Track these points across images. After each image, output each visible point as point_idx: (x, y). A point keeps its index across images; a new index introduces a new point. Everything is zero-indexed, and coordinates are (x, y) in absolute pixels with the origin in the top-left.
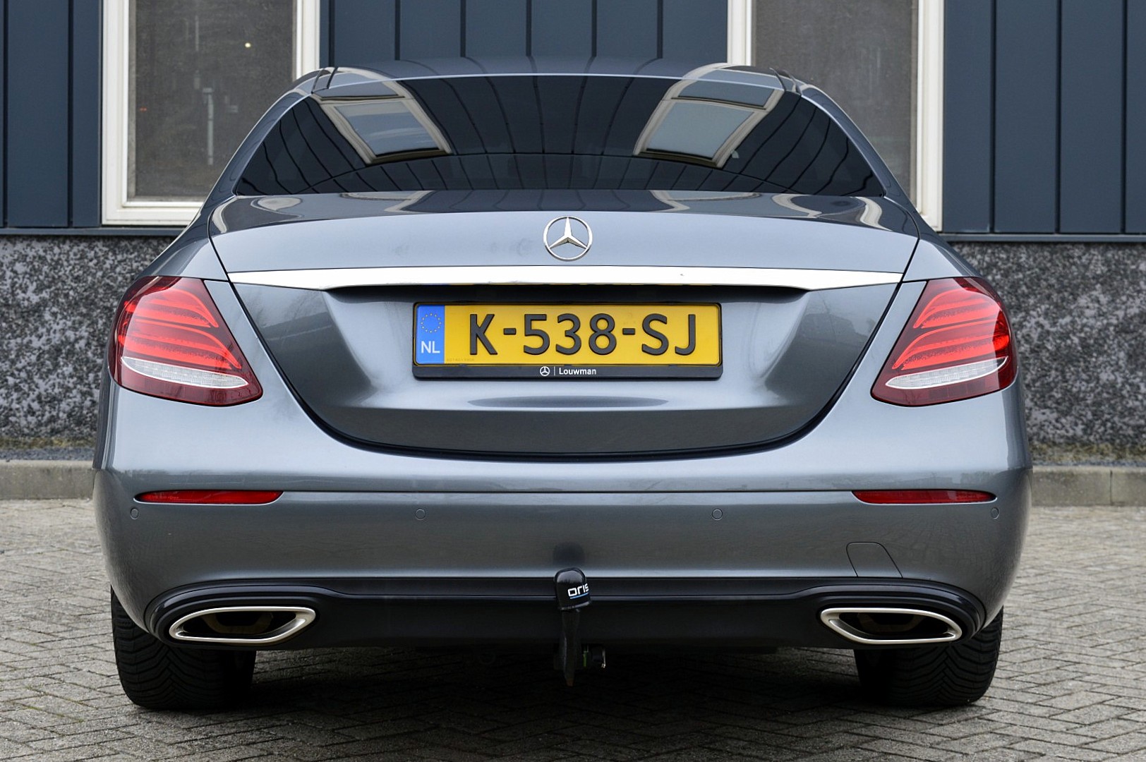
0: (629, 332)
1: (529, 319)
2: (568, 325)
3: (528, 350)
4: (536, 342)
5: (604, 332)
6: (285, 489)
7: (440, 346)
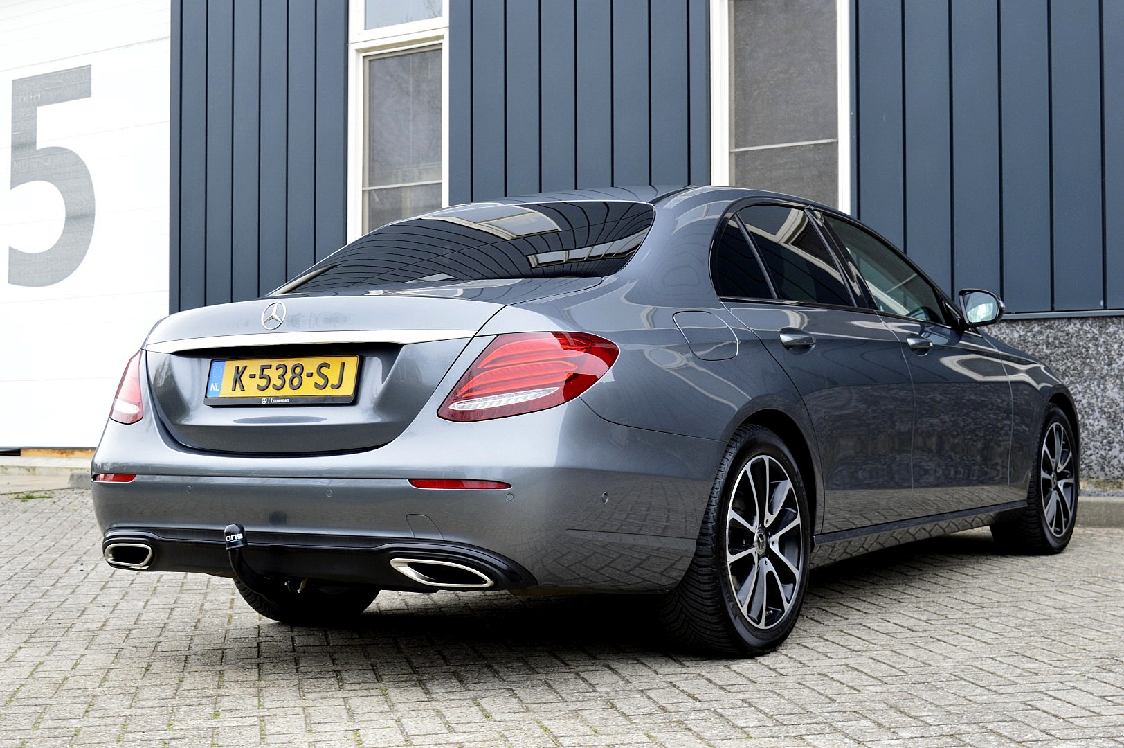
0: (310, 375)
1: (263, 368)
2: (281, 371)
3: (259, 388)
4: (264, 382)
5: (298, 374)
6: (138, 472)
7: (219, 387)
